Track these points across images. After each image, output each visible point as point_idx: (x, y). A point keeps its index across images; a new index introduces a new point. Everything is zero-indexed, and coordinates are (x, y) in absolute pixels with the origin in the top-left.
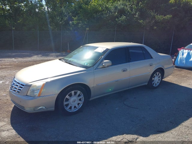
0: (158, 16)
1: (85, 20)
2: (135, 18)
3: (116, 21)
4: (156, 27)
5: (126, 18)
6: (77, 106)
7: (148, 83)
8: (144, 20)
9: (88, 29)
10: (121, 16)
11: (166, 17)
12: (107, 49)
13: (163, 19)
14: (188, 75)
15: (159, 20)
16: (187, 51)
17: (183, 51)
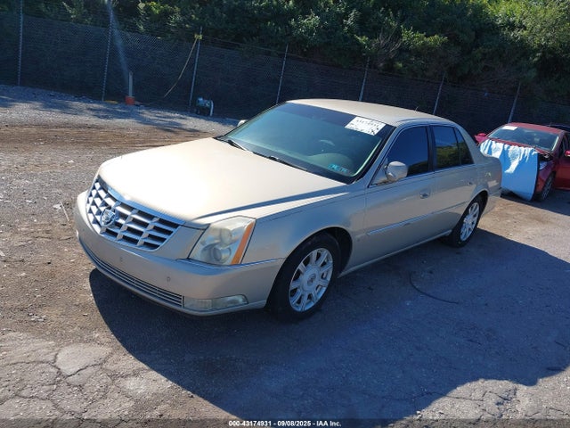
0: (411, 33)
1: (194, 8)
2: (346, 28)
3: (291, 27)
4: (401, 65)
5: (322, 23)
6: (314, 293)
7: (453, 230)
8: (370, 38)
9: (201, 37)
10: (305, 14)
11: (430, 40)
12: (387, 125)
13: (424, 44)
14: (509, 212)
15: (409, 45)
16: (500, 145)
17: (491, 144)
